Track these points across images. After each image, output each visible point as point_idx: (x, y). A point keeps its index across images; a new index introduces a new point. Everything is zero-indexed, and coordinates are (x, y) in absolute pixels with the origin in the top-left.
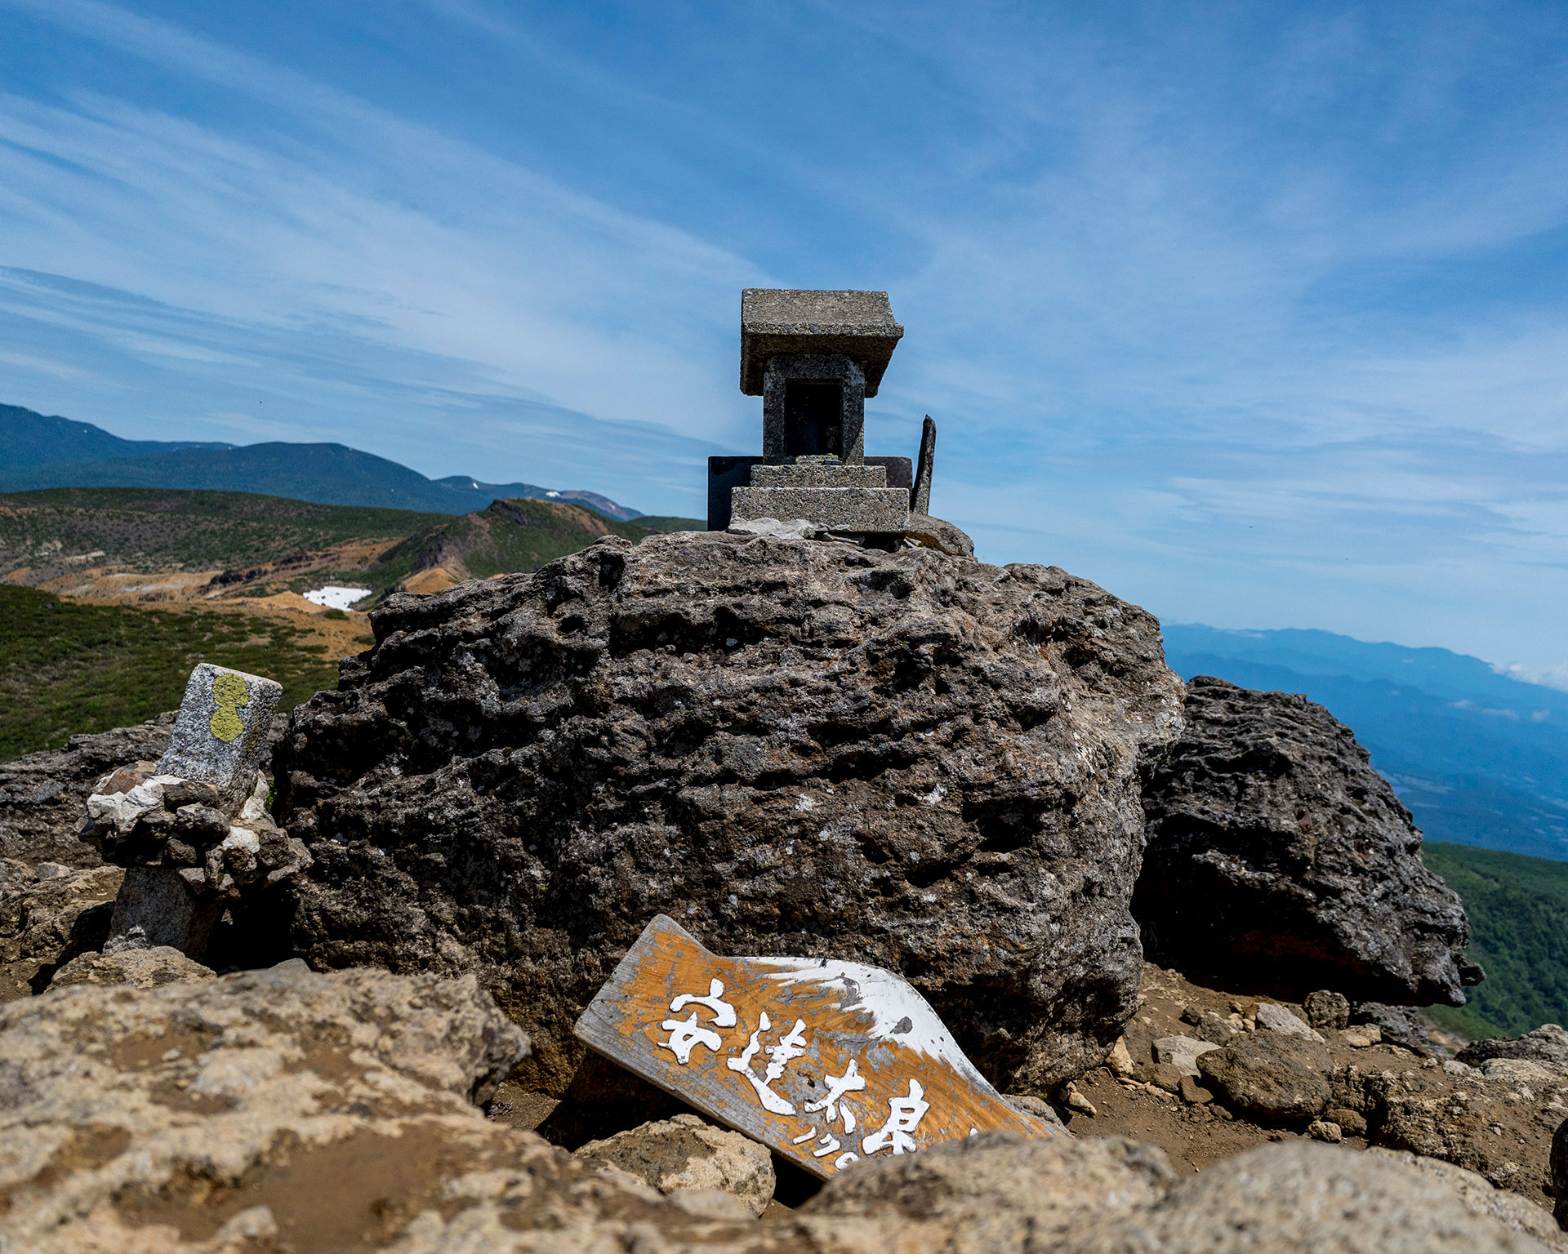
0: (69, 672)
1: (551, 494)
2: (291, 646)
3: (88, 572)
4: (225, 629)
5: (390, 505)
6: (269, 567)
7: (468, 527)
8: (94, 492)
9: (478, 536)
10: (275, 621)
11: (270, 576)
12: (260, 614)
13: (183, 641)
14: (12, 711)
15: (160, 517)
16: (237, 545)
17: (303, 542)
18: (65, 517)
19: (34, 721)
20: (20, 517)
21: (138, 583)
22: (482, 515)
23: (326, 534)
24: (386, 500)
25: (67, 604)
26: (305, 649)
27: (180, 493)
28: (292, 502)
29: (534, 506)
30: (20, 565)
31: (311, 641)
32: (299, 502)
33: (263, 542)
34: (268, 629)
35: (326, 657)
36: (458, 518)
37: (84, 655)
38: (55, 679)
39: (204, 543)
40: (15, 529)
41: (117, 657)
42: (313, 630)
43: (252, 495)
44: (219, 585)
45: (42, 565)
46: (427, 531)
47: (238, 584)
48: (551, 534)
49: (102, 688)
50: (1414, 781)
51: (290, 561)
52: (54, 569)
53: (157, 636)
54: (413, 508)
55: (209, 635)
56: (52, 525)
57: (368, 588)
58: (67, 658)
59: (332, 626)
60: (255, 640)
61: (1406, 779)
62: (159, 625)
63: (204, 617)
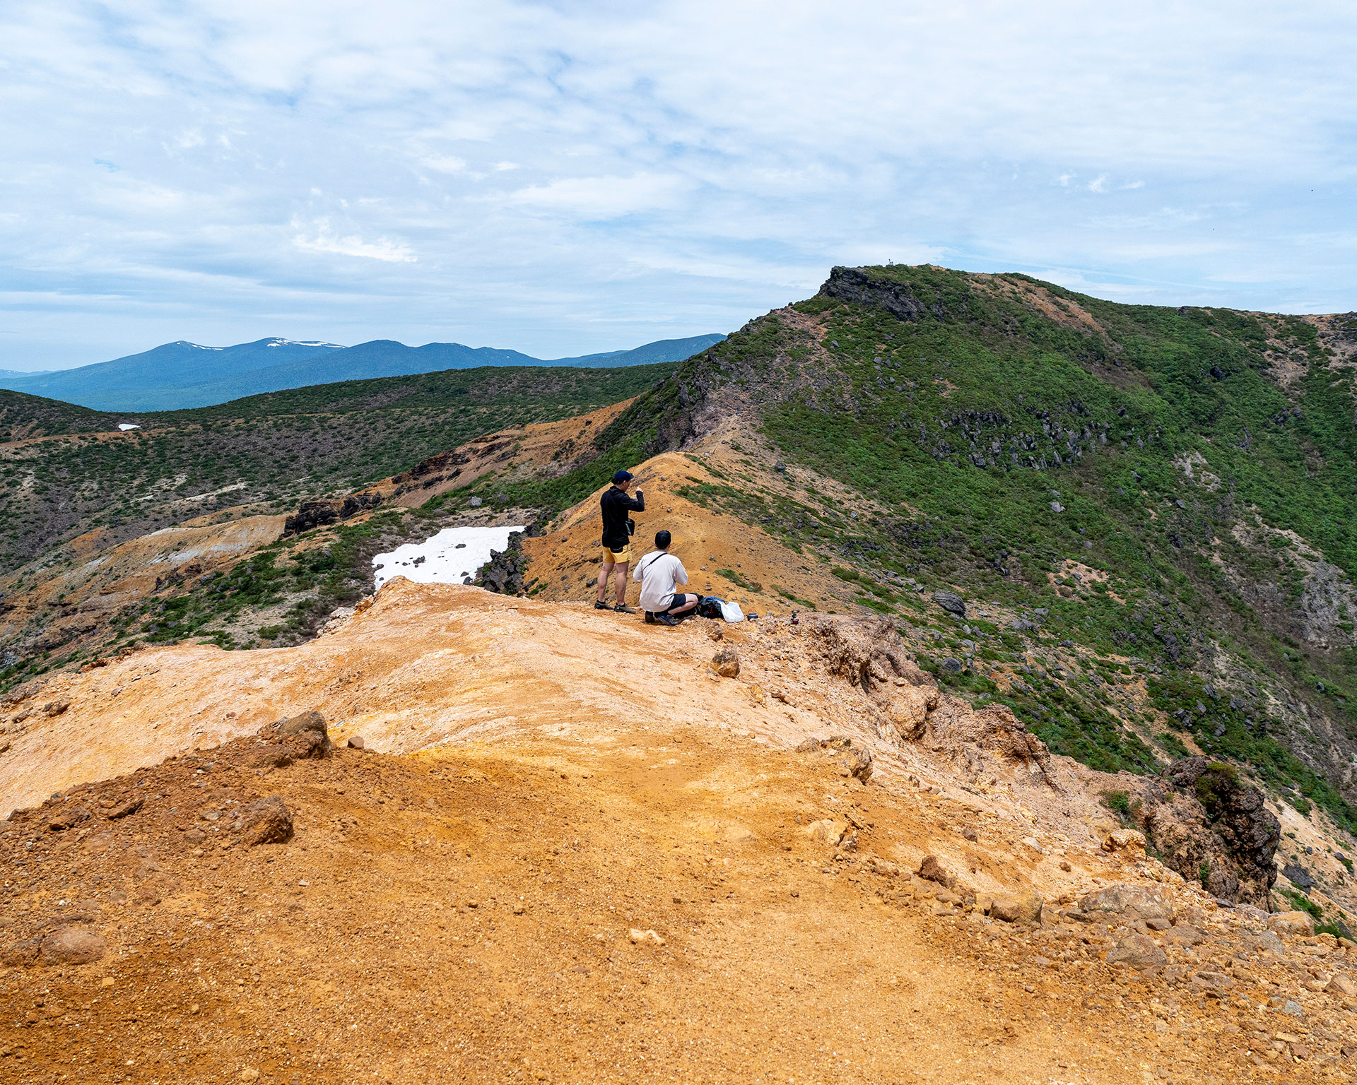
6: (386, 488)
21: (179, 547)
51: (422, 469)
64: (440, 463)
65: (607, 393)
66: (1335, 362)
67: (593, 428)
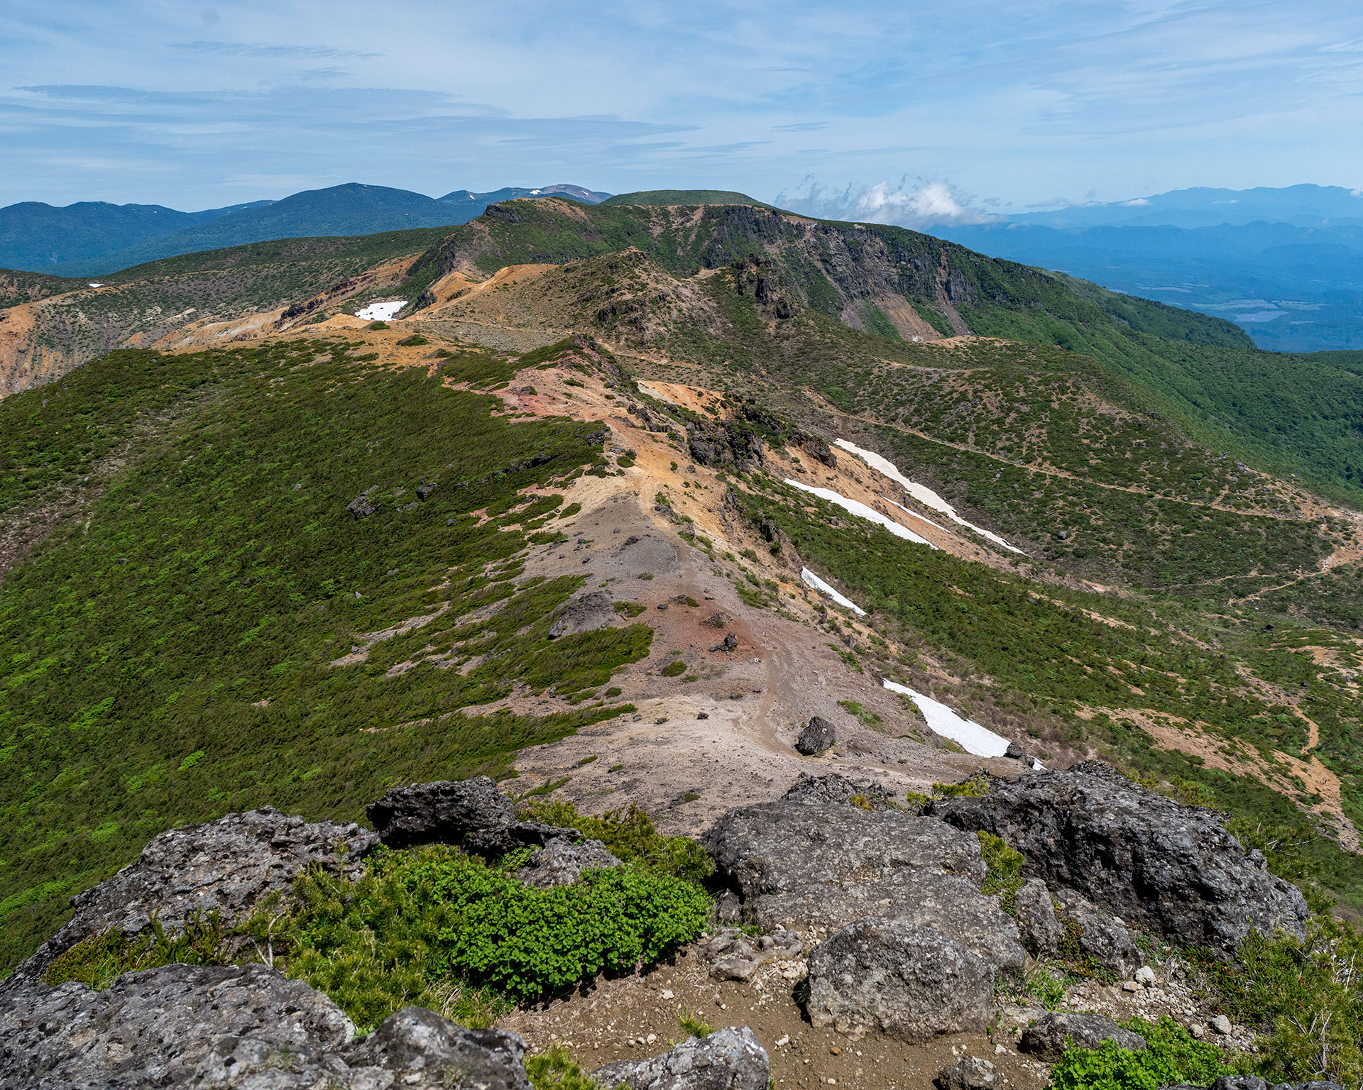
0: (183, 411)
1: (534, 193)
2: (349, 359)
3: (186, 327)
4: (294, 354)
5: (408, 227)
6: (323, 296)
7: (472, 233)
8: (172, 261)
9: (481, 239)
10: (332, 340)
11: (325, 303)
12: (319, 337)
13: (264, 369)
14: (148, 449)
15: (230, 272)
16: (295, 283)
17: (346, 269)
18: (157, 286)
19: (166, 455)
20: (123, 292)
21: (226, 329)
22: (481, 220)
23: (362, 260)
24: (403, 222)
25: (168, 356)
26: (360, 359)
27: (240, 248)
28: (329, 239)
29: (522, 205)
30: (134, 331)
31: (363, 351)
32: (334, 238)
33: (314, 277)
34: (328, 347)
35: (378, 362)
36: (462, 227)
37: (191, 395)
38: (174, 418)
39: (269, 287)
40: (122, 303)
41: (218, 392)
42: (363, 342)
43: (298, 240)
44: (289, 318)
45: (151, 328)
46: (440, 242)
47: (303, 315)
48: (540, 226)
49: (210, 419)
50: (1291, 304)
51: (338, 288)
52: (161, 330)
53: (243, 369)
54: (426, 226)
55: (283, 361)
56: (149, 295)
57: (404, 299)
58: (179, 400)
59: (377, 336)
60: (320, 359)
61: (1283, 303)
62: (242, 360)
63: (276, 347)
64: (345, 285)
65: (363, 250)
66: (674, 226)
67: (403, 268)
